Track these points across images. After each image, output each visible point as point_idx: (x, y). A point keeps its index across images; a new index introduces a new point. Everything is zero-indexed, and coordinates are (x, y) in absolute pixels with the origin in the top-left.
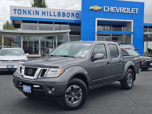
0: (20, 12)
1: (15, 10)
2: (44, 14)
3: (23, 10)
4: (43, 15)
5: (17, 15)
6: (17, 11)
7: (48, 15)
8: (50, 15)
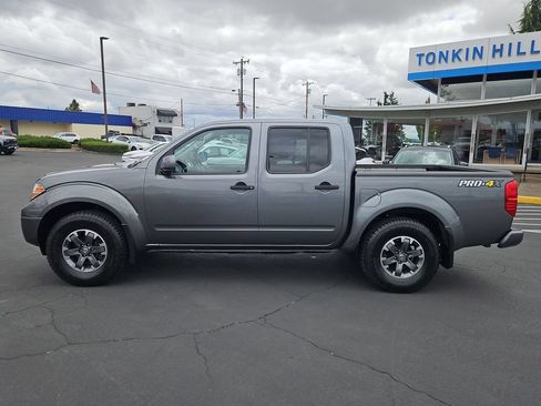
0: (431, 60)
1: (420, 56)
2: (497, 55)
3: (441, 53)
4: (494, 56)
5: (425, 68)
6: (424, 59)
7: (509, 54)
8: (519, 53)
